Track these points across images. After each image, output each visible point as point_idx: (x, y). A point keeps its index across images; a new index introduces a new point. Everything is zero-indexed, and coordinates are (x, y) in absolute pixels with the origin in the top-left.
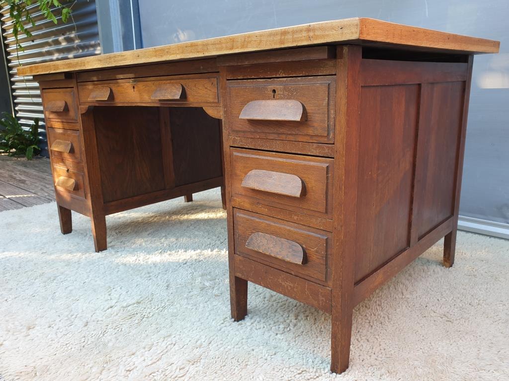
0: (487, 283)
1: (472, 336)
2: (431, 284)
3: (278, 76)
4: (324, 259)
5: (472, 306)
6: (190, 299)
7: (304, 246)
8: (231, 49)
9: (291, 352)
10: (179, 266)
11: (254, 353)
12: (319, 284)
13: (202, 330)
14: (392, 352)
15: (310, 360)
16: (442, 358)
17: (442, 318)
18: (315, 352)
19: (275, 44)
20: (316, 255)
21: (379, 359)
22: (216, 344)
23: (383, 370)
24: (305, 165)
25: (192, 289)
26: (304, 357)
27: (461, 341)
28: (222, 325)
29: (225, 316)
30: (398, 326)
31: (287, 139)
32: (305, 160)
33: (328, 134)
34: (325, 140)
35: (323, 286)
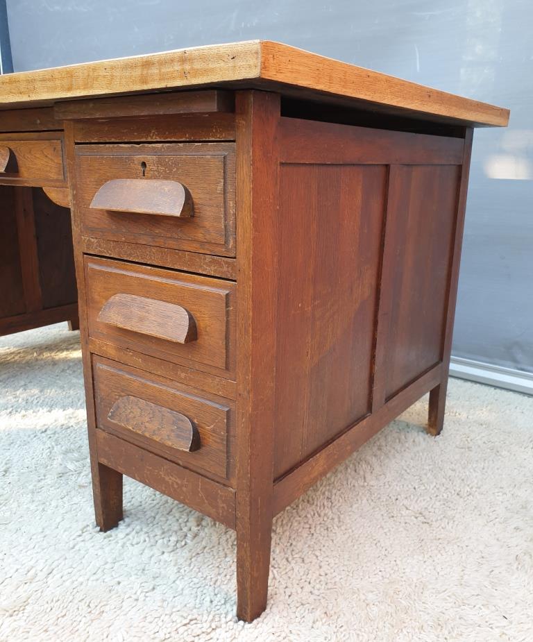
0: (485, 460)
1: (456, 547)
2: (408, 463)
3: (149, 140)
4: (225, 443)
5: (461, 497)
6: (39, 492)
7: (195, 421)
8: (69, 89)
9: (180, 584)
10: (32, 436)
11: (119, 588)
12: (217, 482)
13: (43, 549)
14: (337, 579)
15: (208, 599)
16: (410, 585)
17: (416, 518)
18: (218, 583)
19: (134, 82)
20: (214, 436)
21: (316, 592)
22: (61, 574)
23: (318, 613)
24: (195, 291)
25: (45, 476)
26: (199, 594)
27: (439, 556)
28: (78, 539)
29: (85, 524)
30: (351, 534)
31: (166, 246)
32: (194, 282)
33: (226, 242)
34: (222, 251)
35: (224, 485)
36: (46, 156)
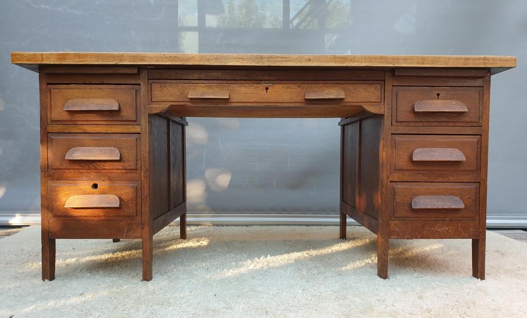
3: (440, 85)
4: (475, 201)
7: (459, 196)
12: (469, 221)
33: (479, 121)
34: (476, 124)
35: (473, 220)
36: (368, 91)
